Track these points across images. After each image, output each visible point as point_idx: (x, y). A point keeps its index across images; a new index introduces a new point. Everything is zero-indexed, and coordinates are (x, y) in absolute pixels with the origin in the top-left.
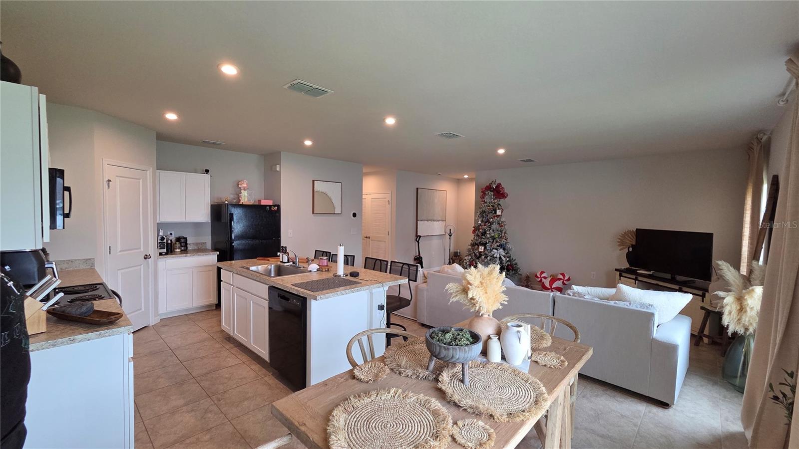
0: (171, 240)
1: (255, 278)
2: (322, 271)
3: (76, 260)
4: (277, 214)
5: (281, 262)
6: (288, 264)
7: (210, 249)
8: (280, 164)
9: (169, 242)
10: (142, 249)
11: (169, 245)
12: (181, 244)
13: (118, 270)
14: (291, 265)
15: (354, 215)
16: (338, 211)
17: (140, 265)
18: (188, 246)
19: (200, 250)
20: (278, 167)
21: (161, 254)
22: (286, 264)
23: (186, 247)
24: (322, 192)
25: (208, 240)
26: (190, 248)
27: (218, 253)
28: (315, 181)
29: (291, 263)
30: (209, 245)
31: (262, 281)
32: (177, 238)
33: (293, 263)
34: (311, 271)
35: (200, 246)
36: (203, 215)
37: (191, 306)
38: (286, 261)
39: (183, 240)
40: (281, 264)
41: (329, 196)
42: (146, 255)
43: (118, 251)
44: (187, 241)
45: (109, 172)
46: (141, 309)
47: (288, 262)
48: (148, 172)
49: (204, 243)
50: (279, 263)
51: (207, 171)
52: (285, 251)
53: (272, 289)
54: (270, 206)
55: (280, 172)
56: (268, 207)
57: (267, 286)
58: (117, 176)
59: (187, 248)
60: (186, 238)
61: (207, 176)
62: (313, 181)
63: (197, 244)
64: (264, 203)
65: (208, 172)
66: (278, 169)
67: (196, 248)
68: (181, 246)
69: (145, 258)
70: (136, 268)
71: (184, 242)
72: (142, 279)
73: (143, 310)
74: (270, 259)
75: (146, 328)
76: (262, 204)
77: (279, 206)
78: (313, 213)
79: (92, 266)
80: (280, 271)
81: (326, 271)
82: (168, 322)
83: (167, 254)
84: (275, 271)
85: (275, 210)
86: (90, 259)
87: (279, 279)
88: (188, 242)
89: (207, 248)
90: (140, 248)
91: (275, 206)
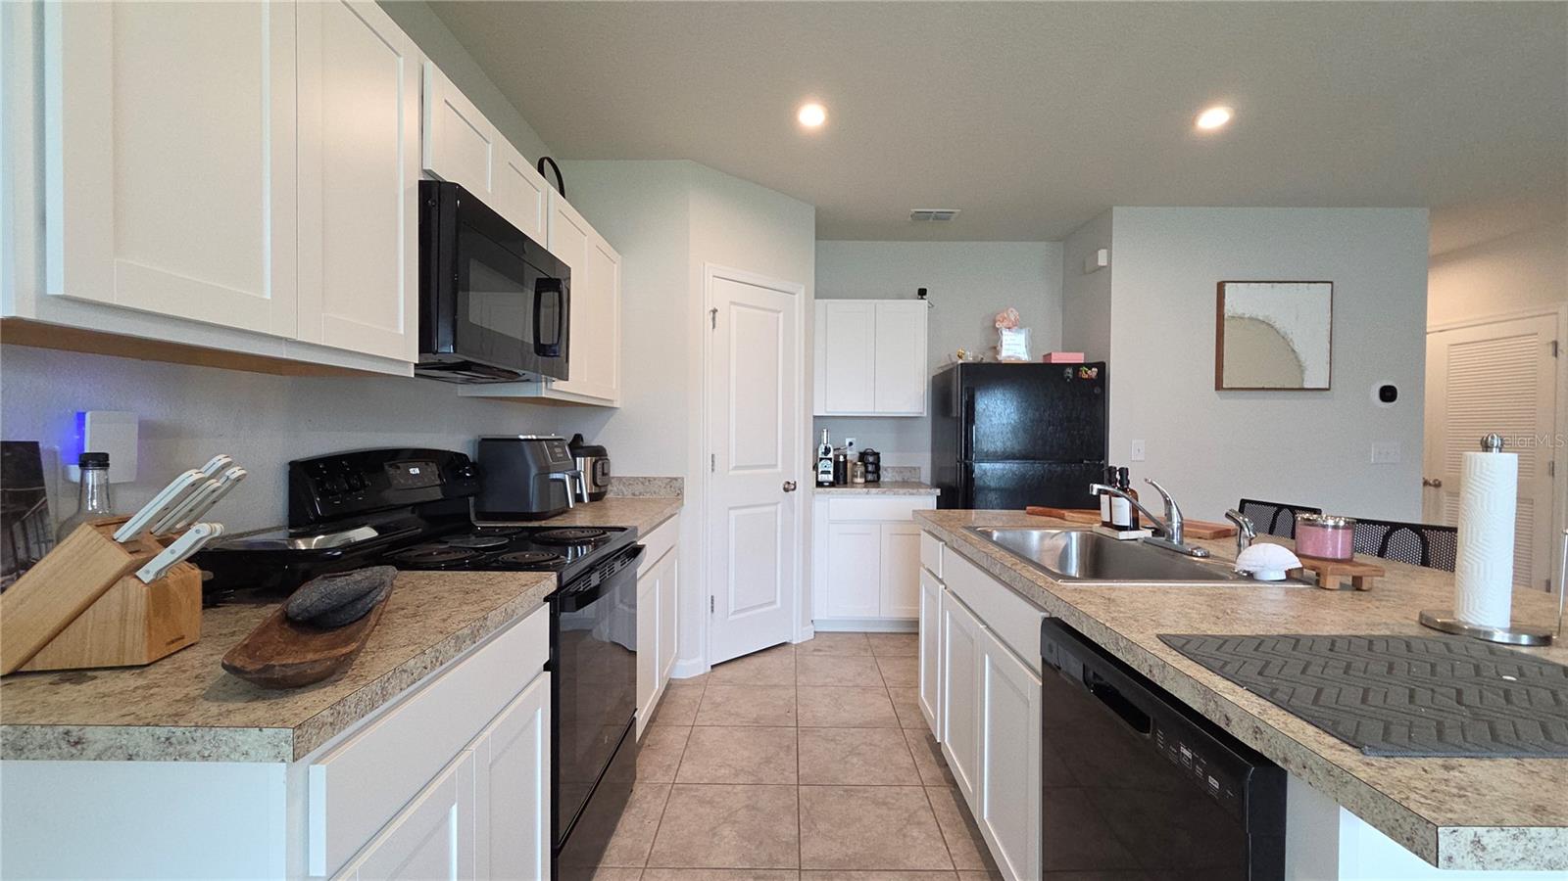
0: (845, 457)
1: (997, 572)
2: (1318, 583)
3: (655, 479)
4: (1097, 391)
5: (1105, 524)
6: (1133, 534)
7: (929, 483)
8: (1109, 247)
9: (841, 459)
10: (780, 468)
11: (841, 466)
12: (866, 467)
13: (730, 509)
14: (1146, 541)
15: (1388, 394)
16: (1316, 377)
17: (776, 504)
18: (882, 473)
19: (907, 483)
20: (1102, 255)
21: (820, 484)
22: (1123, 535)
23: (875, 475)
24: (1251, 319)
25: (923, 461)
26: (885, 477)
27: (938, 491)
28: (1228, 286)
29: (1148, 533)
30: (926, 475)
31: (1018, 586)
32: (861, 453)
33: (1157, 532)
34: (1250, 576)
35: (907, 475)
36: (912, 398)
37: (874, 614)
38: (1127, 522)
39: (871, 459)
40: (1106, 531)
41: (1282, 331)
42: (789, 483)
43: (731, 467)
44: (879, 461)
45: (717, 293)
46: (774, 602)
47: (1135, 525)
48: (797, 296)
49: (915, 469)
50: (1097, 528)
51: (922, 292)
52: (1120, 481)
53: (1058, 631)
54: (1076, 367)
55: (1108, 269)
56: (1070, 370)
57: (1040, 616)
58: (732, 303)
59: (879, 477)
60: (878, 454)
61: (924, 303)
62: (1221, 286)
63: (900, 470)
64: (1058, 358)
65: (925, 294)
66: (1102, 261)
67: (899, 479)
68: (867, 471)
69: (786, 490)
70: (766, 509)
71: (872, 463)
72: (779, 535)
73: (779, 604)
74: (1067, 513)
75: (783, 648)
76: (1053, 362)
77: (1102, 367)
78: (1219, 386)
79: (678, 494)
80: (1099, 561)
81: (1343, 587)
82: (827, 641)
83: (832, 485)
84: (1082, 555)
85: (1090, 379)
86: (676, 479)
87: (1092, 592)
88: (881, 464)
89: (922, 480)
90: (776, 466)
91: (1090, 366)
